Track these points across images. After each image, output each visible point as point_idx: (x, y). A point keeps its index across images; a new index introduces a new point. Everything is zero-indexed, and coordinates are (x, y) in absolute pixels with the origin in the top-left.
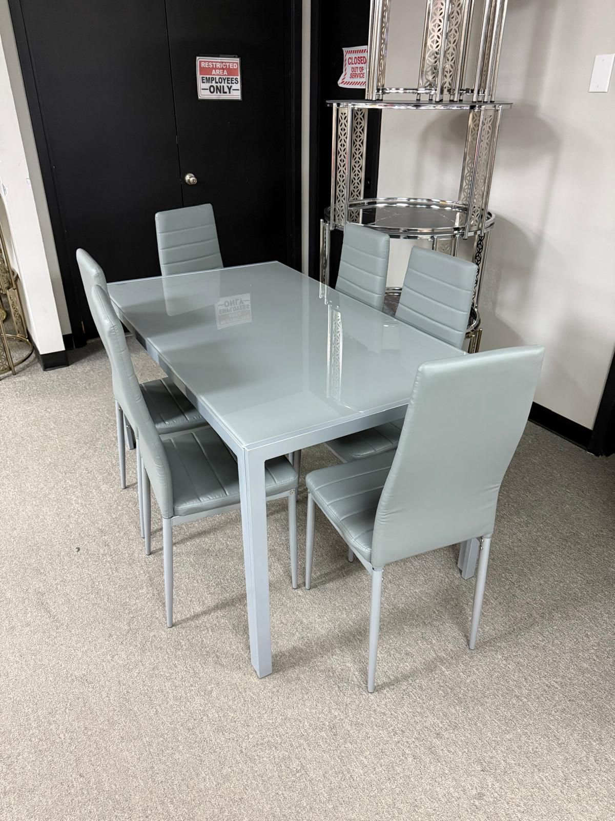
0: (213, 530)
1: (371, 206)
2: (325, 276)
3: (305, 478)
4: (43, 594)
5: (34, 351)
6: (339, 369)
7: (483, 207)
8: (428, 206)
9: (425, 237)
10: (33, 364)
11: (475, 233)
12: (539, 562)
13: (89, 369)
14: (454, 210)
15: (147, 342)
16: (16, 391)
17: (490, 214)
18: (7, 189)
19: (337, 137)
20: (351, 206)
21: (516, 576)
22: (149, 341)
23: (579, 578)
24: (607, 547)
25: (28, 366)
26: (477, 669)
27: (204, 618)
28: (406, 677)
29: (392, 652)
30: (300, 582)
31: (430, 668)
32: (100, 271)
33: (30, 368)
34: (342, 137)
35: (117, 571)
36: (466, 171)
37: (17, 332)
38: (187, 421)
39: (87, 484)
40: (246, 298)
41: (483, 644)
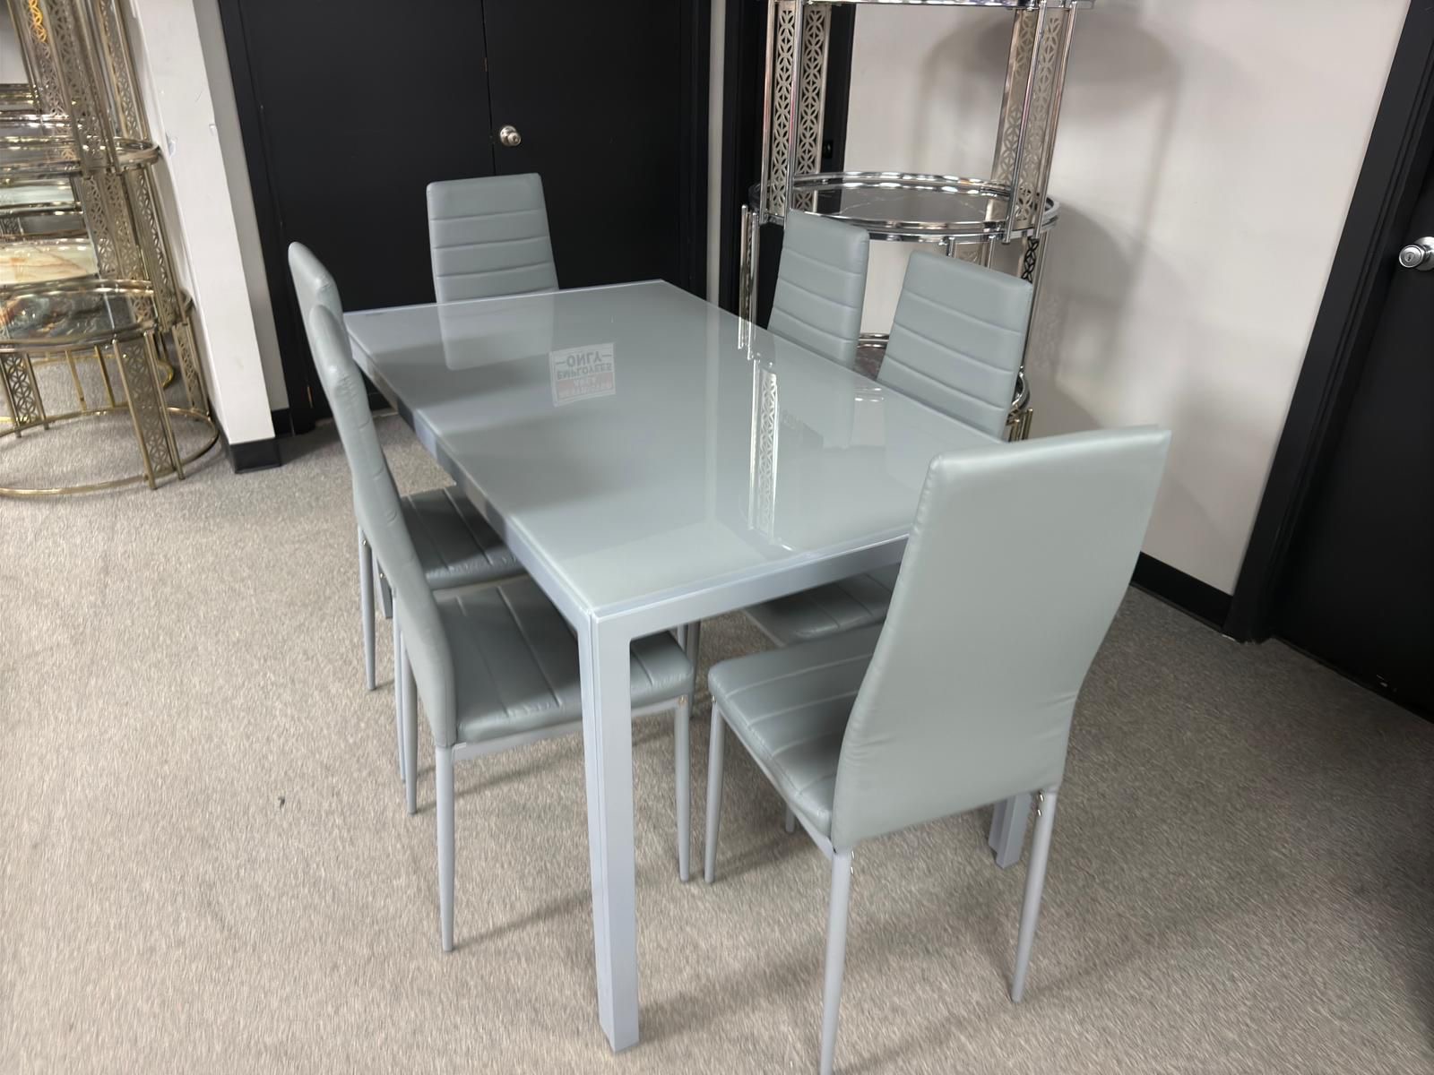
0: (534, 769)
1: (833, 186)
2: (748, 309)
3: (706, 676)
4: (211, 886)
5: (219, 438)
6: (771, 498)
7: (1039, 191)
8: (938, 188)
9: (932, 238)
10: (218, 462)
11: (1024, 232)
12: (1139, 837)
13: (319, 471)
14: (984, 194)
15: (416, 417)
16: (182, 510)
17: (1050, 202)
18: (173, 142)
19: (775, 55)
20: (797, 184)
21: (1095, 864)
22: (420, 414)
23: (1214, 868)
24: (1264, 811)
25: (207, 465)
26: (1027, 1041)
27: (513, 937)
28: (892, 1054)
29: (866, 1006)
30: (695, 869)
31: (938, 1036)
32: (330, 282)
33: (210, 469)
34: (785, 55)
35: (352, 843)
36: (1006, 125)
37: (191, 403)
38: (488, 566)
39: (305, 682)
40: (607, 350)
41: (1036, 993)
